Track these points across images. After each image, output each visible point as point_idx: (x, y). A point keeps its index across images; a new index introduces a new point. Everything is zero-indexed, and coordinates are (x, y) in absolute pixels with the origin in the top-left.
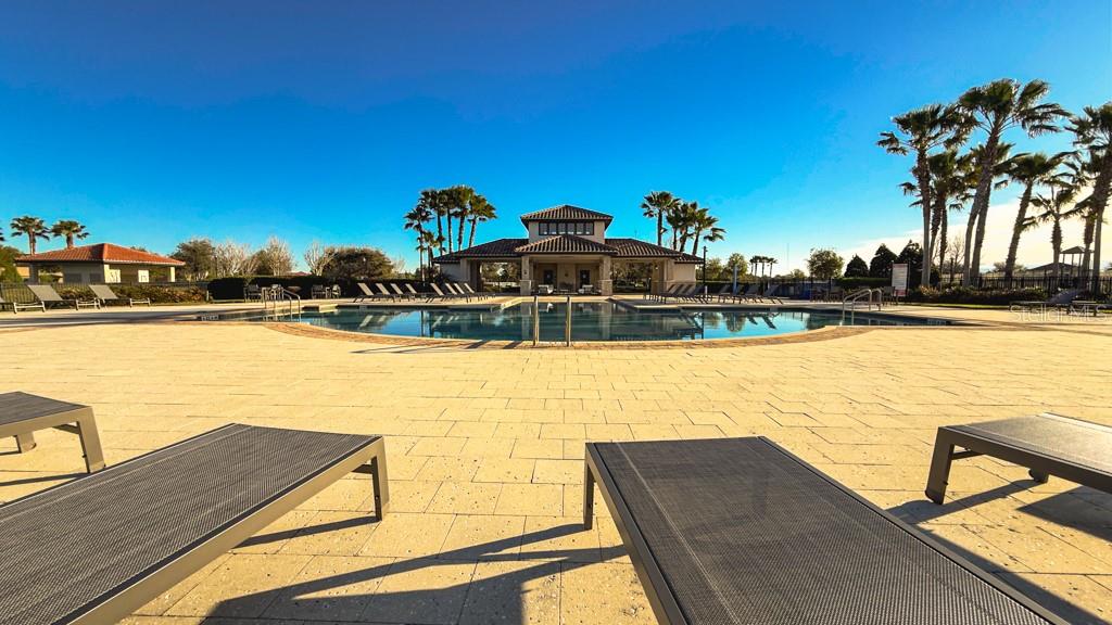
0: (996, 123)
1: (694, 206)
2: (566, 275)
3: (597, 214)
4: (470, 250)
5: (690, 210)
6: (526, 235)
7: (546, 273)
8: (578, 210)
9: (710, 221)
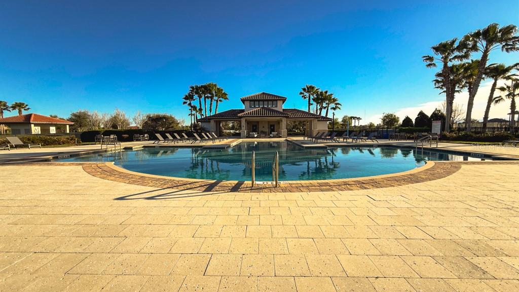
0: (486, 47)
1: (326, 92)
2: (263, 127)
3: (279, 97)
4: (215, 115)
5: (324, 95)
6: (243, 107)
7: (253, 126)
8: (269, 95)
9: (334, 100)
